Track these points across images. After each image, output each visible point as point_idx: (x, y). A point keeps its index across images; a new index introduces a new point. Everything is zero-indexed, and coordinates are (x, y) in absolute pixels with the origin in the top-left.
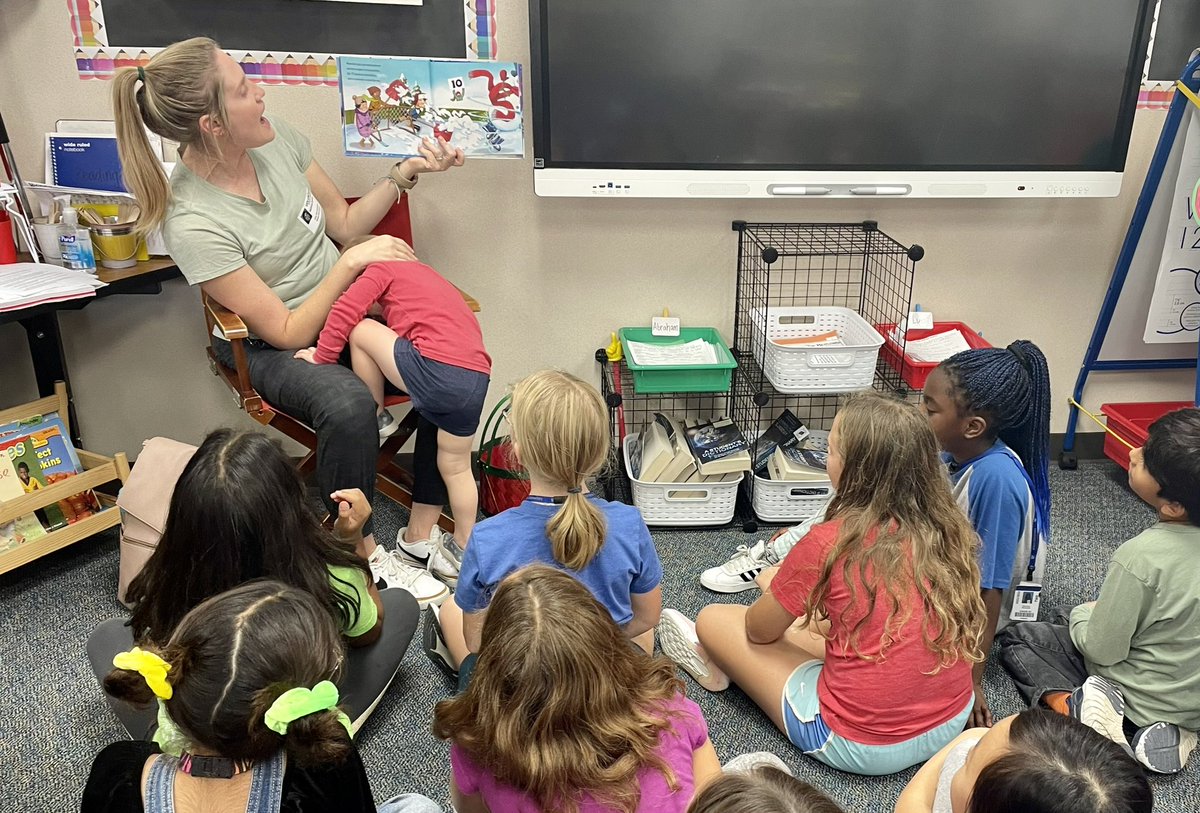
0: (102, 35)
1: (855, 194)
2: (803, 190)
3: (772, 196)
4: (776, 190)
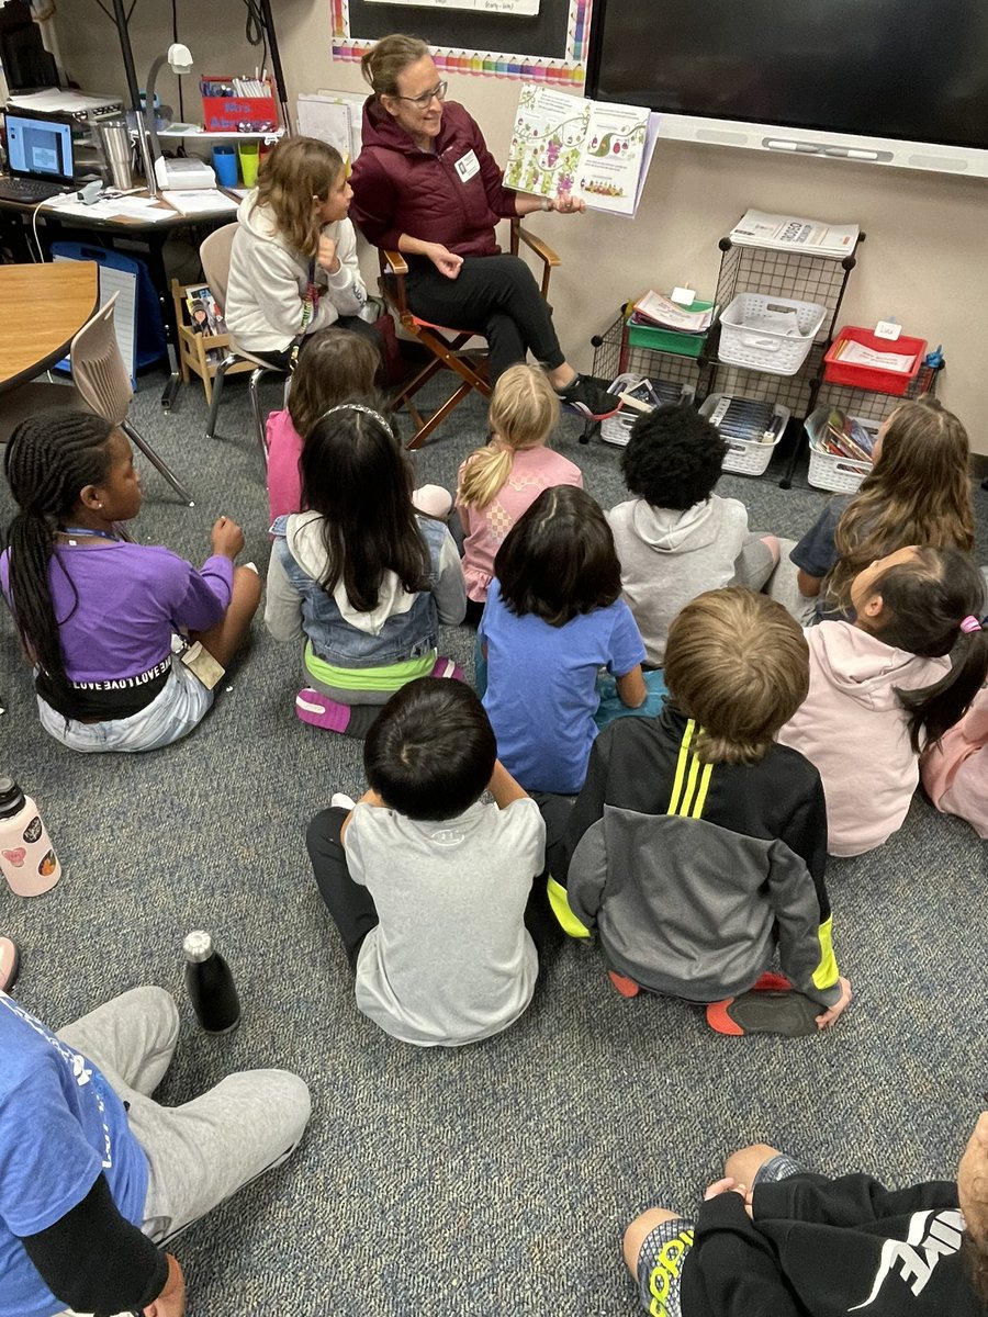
0: (347, 30)
1: (828, 154)
2: (794, 146)
3: (768, 149)
4: (771, 144)
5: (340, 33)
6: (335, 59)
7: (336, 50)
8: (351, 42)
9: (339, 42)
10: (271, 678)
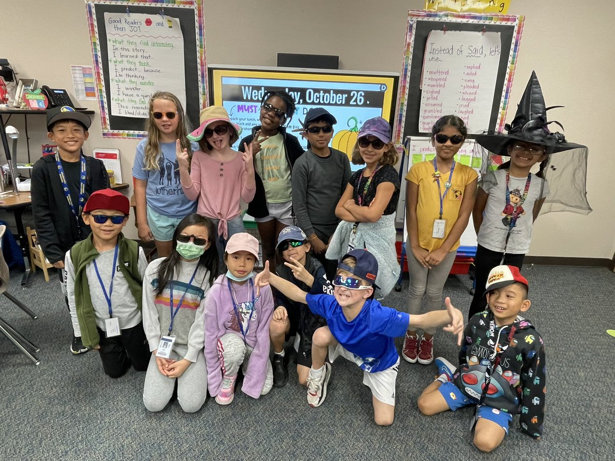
0: (109, 127)
5: (106, 128)
6: (104, 137)
7: (104, 134)
8: (111, 131)
9: (106, 131)
10: (102, 409)
